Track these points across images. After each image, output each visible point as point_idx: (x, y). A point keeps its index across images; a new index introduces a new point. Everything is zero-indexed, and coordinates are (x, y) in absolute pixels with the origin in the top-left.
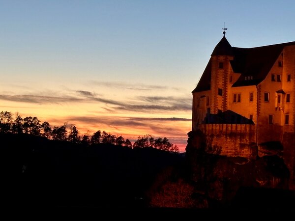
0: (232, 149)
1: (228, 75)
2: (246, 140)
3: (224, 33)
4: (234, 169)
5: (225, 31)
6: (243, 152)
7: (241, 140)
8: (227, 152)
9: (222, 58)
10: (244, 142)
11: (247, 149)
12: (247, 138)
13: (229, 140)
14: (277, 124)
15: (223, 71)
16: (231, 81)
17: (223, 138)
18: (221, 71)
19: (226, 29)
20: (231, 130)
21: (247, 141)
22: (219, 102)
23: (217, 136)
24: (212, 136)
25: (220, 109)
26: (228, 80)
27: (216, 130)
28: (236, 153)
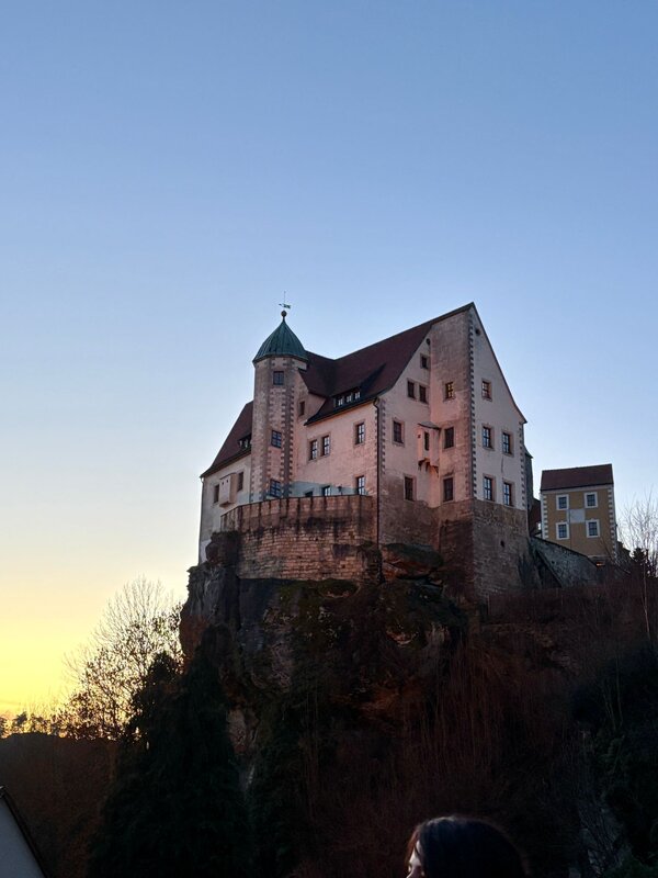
0: (313, 561)
1: (295, 400)
2: (351, 534)
3: (284, 314)
4: (321, 608)
5: (286, 310)
6: (344, 567)
7: (336, 536)
8: (301, 568)
9: (279, 362)
10: (345, 539)
11: (353, 558)
12: (353, 529)
13: (304, 537)
14: (422, 501)
15: (284, 390)
16: (302, 412)
17: (290, 532)
18: (278, 390)
19: (289, 307)
20: (311, 512)
21: (353, 537)
22: (272, 462)
23: (273, 531)
24: (260, 533)
25: (277, 478)
26: (295, 412)
27: (270, 515)
28: (325, 570)
